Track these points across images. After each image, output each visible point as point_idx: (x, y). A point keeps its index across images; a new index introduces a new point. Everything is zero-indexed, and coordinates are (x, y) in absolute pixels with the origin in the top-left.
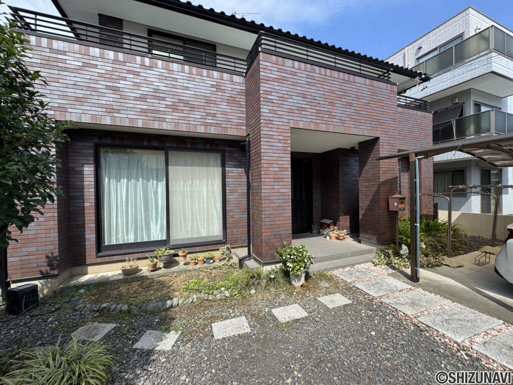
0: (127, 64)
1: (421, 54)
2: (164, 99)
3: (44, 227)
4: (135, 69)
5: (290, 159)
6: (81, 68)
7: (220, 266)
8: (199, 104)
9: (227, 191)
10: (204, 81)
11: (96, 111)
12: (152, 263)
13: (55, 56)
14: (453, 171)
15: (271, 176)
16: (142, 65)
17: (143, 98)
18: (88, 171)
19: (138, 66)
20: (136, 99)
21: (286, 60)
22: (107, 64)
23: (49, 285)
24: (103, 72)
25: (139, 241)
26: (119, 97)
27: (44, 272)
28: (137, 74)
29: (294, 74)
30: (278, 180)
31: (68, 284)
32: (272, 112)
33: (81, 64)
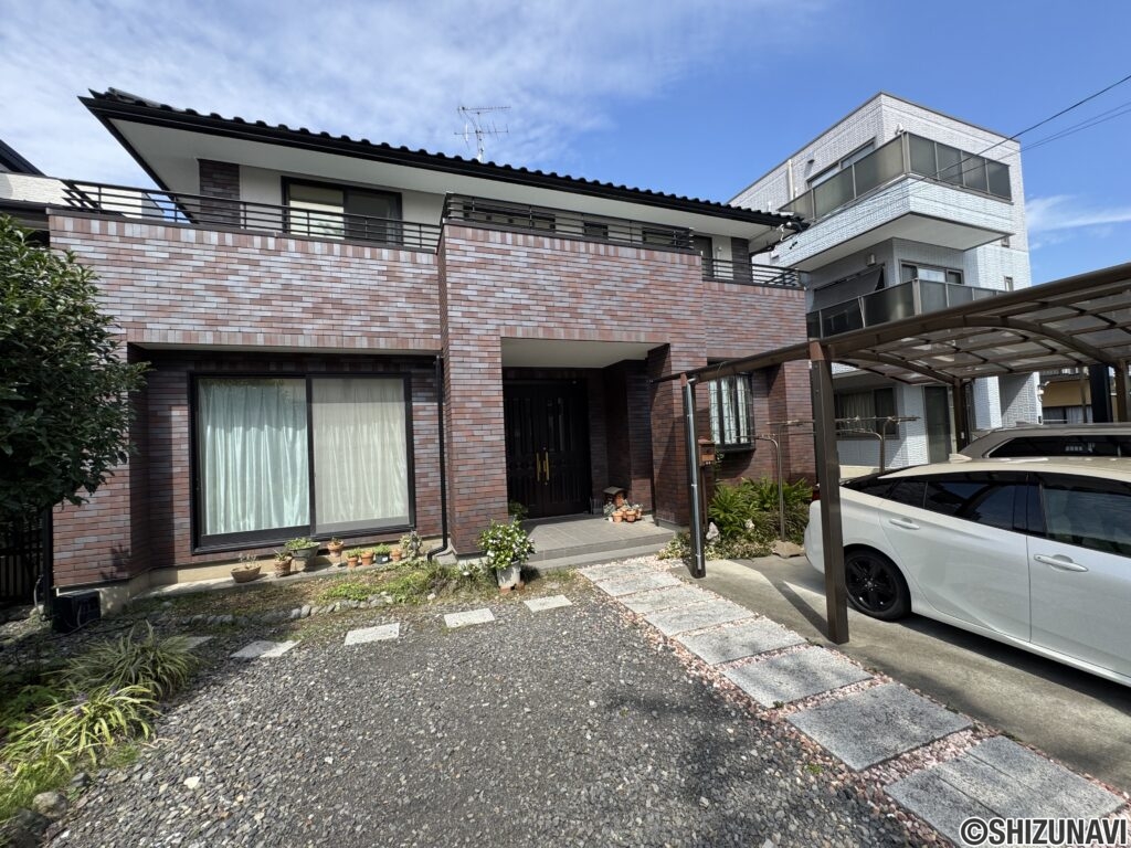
0: (240, 250)
1: (813, 173)
2: (299, 299)
3: (109, 505)
4: (251, 257)
5: (501, 388)
6: (167, 262)
7: (397, 567)
8: (358, 302)
9: (415, 442)
10: (366, 267)
11: (188, 324)
12: (281, 563)
13: (128, 246)
14: (875, 391)
15: (468, 416)
16: (264, 249)
17: (265, 300)
18: (179, 416)
19: (257, 251)
20: (253, 302)
21: (490, 232)
22: (207, 253)
23: (115, 596)
24: (202, 264)
25: (263, 528)
26: (225, 300)
27: (109, 575)
28: (255, 264)
29: (506, 253)
30: (480, 421)
31: (147, 596)
32: (468, 315)
33: (166, 255)
